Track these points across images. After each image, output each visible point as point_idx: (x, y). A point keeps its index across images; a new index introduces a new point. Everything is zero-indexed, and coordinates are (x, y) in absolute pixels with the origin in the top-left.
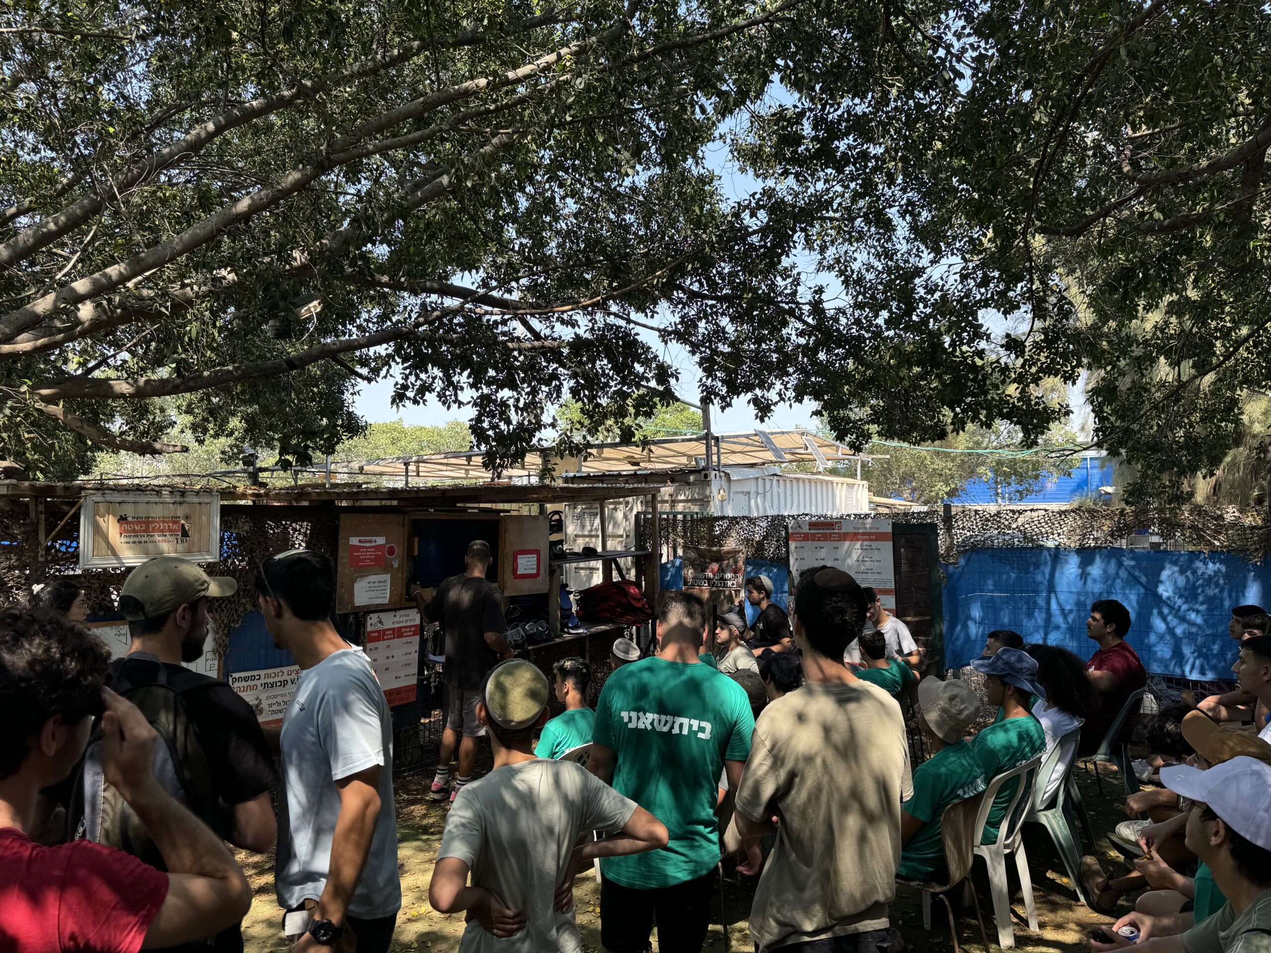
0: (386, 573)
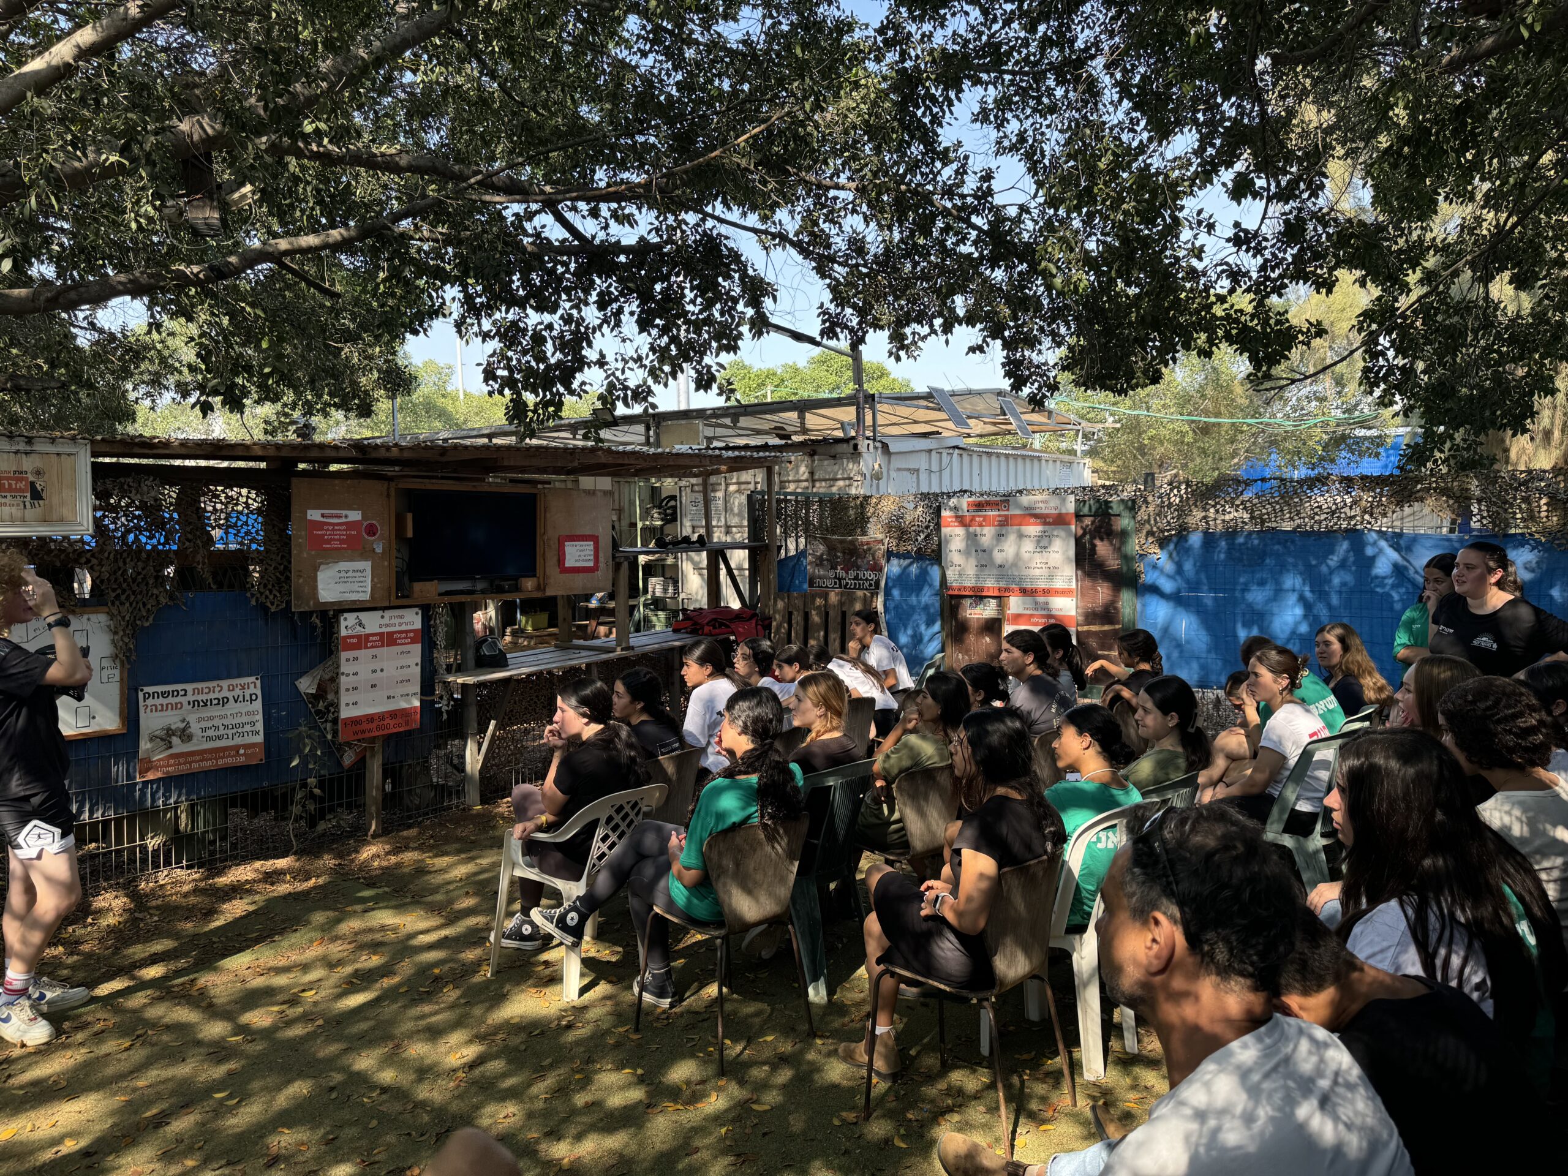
0: (366, 560)
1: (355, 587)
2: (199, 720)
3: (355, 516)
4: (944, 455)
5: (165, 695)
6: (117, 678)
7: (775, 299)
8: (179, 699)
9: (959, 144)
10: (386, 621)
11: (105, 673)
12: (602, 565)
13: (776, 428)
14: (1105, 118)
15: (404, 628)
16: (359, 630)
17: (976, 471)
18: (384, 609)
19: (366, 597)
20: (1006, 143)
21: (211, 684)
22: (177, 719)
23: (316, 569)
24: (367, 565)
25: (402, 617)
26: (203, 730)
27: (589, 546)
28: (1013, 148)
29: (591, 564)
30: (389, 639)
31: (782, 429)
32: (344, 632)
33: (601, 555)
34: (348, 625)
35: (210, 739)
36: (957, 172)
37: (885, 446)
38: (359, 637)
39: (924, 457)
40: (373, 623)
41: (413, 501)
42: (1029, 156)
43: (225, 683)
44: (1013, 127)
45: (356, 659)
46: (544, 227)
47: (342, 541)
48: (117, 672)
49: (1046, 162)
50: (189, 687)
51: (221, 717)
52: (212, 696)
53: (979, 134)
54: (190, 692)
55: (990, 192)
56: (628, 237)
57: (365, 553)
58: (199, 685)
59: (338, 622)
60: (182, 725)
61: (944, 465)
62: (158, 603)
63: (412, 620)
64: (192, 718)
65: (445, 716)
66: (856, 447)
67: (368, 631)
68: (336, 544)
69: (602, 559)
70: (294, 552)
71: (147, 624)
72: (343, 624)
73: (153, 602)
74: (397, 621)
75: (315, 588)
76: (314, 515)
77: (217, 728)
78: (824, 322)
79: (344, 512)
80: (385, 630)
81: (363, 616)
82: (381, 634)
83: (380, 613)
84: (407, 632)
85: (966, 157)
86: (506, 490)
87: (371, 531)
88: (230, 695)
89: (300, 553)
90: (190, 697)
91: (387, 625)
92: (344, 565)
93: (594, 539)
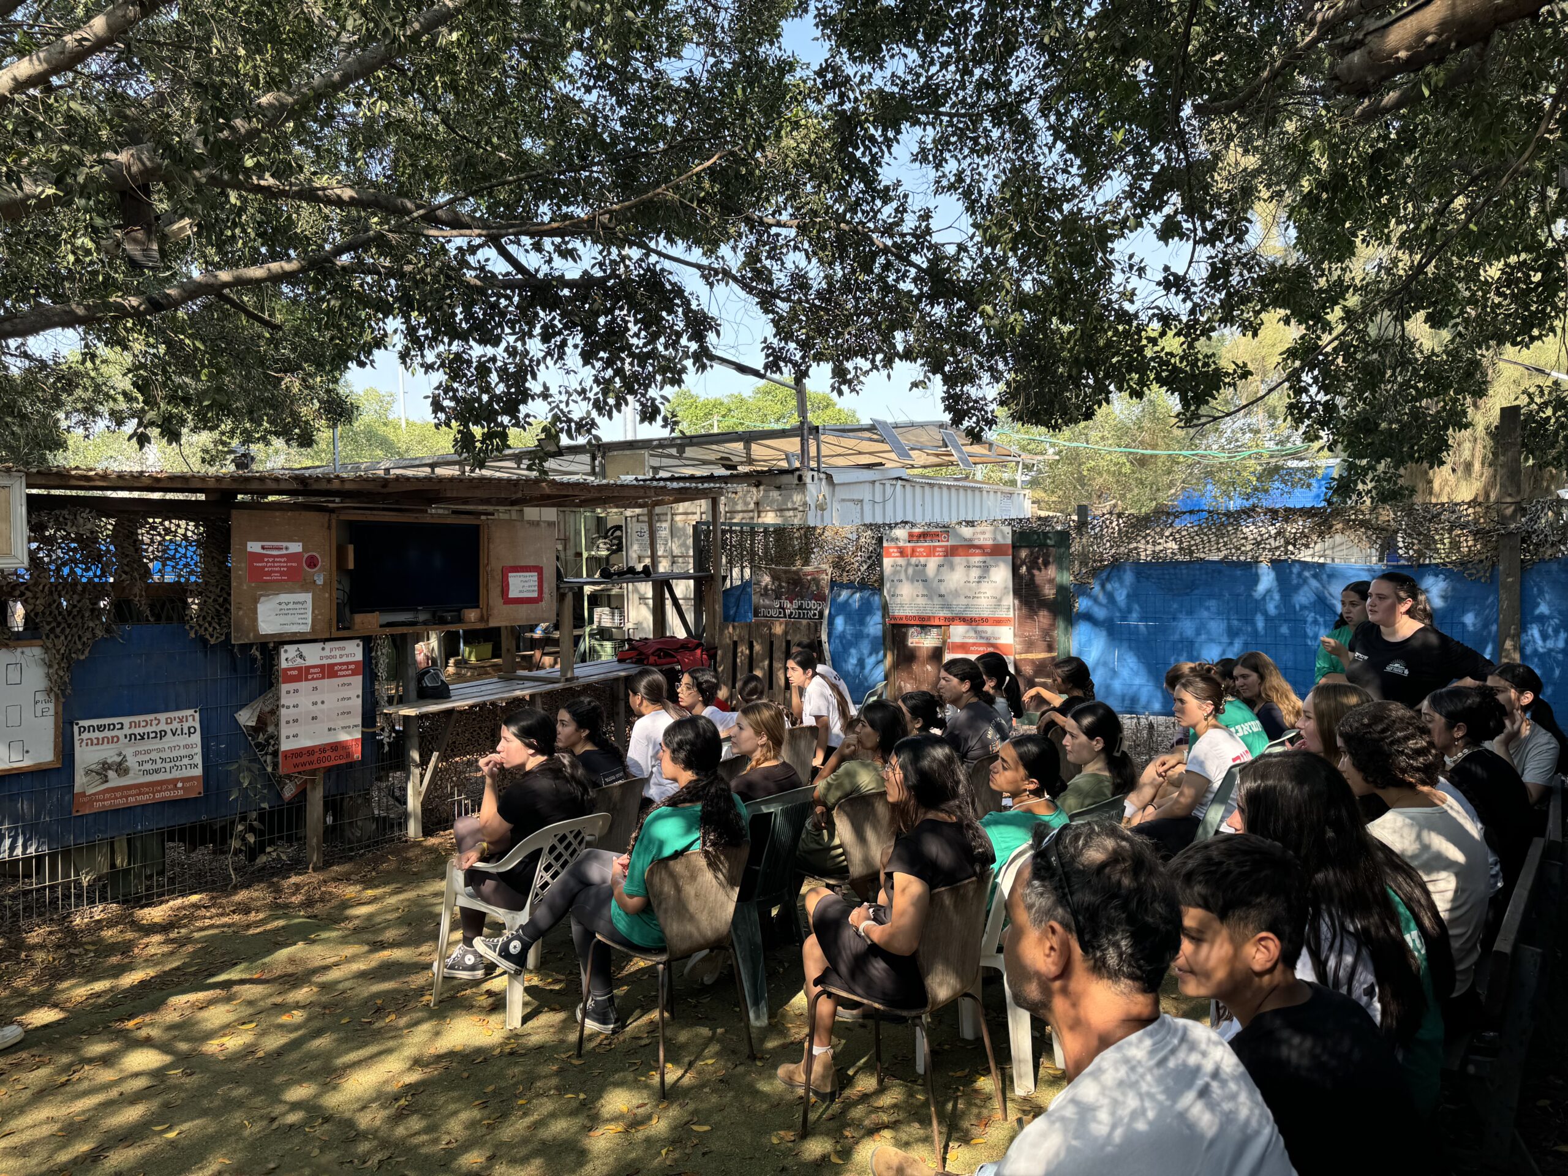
0: (307, 591)
1: (296, 619)
2: (136, 754)
3: (295, 547)
4: (888, 486)
5: (100, 728)
6: (52, 712)
7: (718, 334)
8: (115, 733)
9: (898, 184)
10: (327, 653)
11: (39, 706)
12: (546, 596)
13: (722, 458)
14: (1041, 159)
15: (345, 660)
16: (299, 662)
17: (919, 502)
18: (325, 640)
19: (307, 628)
20: (945, 183)
21: (149, 717)
22: (113, 753)
23: (256, 601)
24: (307, 597)
25: (344, 648)
26: (140, 764)
27: (533, 577)
28: (952, 187)
29: (535, 595)
30: (329, 671)
31: (728, 459)
32: (284, 665)
33: (545, 585)
34: (288, 657)
35: (147, 772)
36: (897, 210)
37: (829, 477)
38: (299, 669)
39: (868, 487)
40: (314, 655)
41: (356, 533)
42: (967, 194)
43: (162, 717)
44: (951, 167)
45: (296, 691)
46: (487, 260)
47: (282, 573)
48: (51, 706)
49: (984, 201)
50: (126, 720)
51: (159, 750)
52: (149, 729)
53: (918, 173)
54: (126, 726)
55: (928, 231)
56: (572, 271)
57: (306, 585)
58: (136, 719)
59: (278, 654)
60: (118, 759)
61: (887, 496)
62: (94, 635)
63: (353, 651)
64: (129, 752)
65: (386, 748)
66: (800, 478)
67: (309, 663)
68: (276, 576)
69: (546, 590)
70: (234, 584)
71: (82, 657)
72: (283, 656)
73: (89, 635)
74: (337, 653)
75: (255, 620)
76: (254, 547)
77: (154, 761)
78: (767, 356)
79: (284, 544)
80: (325, 662)
81: (303, 647)
82: (322, 667)
83: (321, 645)
84: (348, 664)
85: (906, 196)
86: (449, 521)
87: (312, 562)
88: (167, 728)
89: (240, 584)
90: (127, 731)
91: (328, 657)
92: (284, 597)
93: (539, 570)
